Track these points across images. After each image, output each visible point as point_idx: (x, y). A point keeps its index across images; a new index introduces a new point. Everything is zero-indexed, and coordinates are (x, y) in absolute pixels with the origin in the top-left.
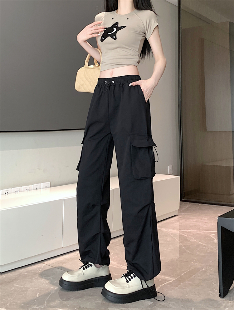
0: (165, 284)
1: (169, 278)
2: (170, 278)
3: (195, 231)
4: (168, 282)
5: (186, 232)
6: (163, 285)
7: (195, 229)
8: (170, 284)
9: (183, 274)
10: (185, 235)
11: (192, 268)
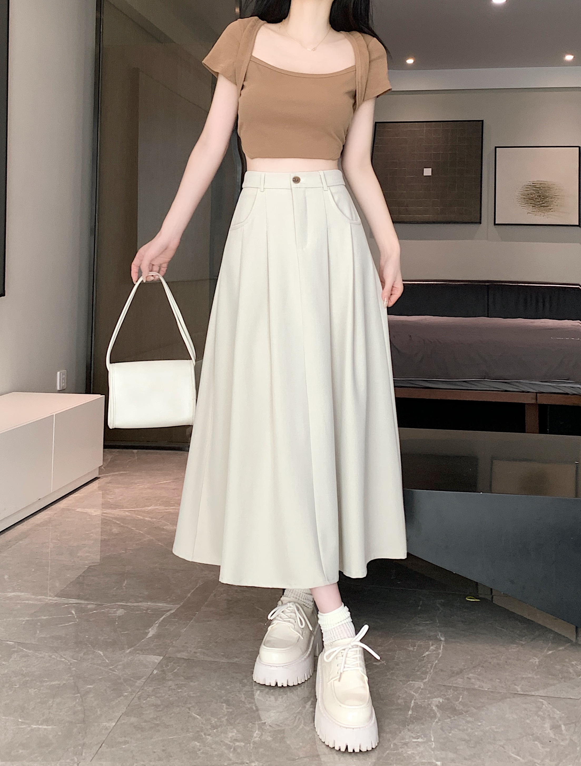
0: (164, 617)
1: (165, 605)
2: (168, 606)
3: (162, 507)
4: (168, 614)
5: (144, 512)
6: (161, 619)
7: (160, 505)
8: (174, 615)
9: (189, 595)
10: (146, 519)
11: (200, 581)
